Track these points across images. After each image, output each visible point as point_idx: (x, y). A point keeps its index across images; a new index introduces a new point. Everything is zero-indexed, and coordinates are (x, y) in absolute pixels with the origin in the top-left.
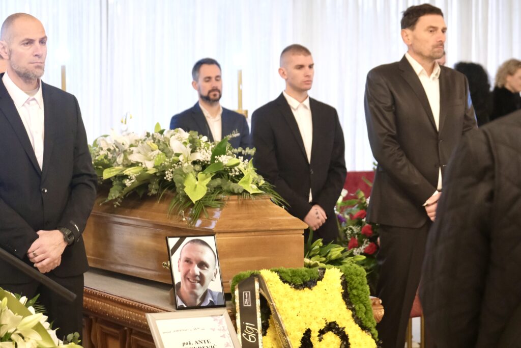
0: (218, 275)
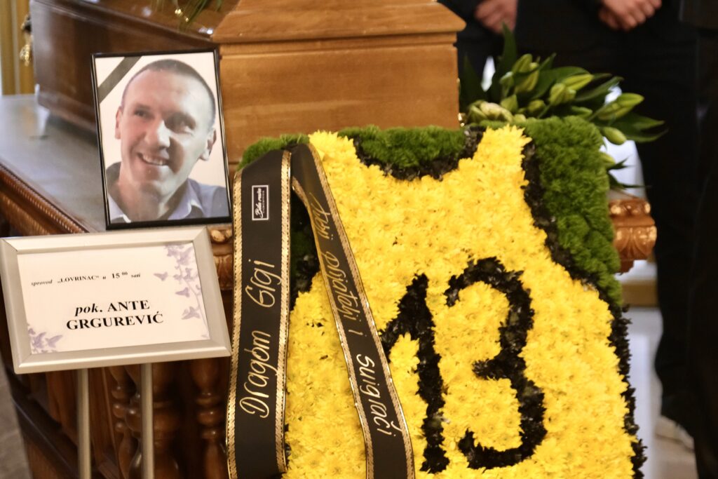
0: (218, 147)
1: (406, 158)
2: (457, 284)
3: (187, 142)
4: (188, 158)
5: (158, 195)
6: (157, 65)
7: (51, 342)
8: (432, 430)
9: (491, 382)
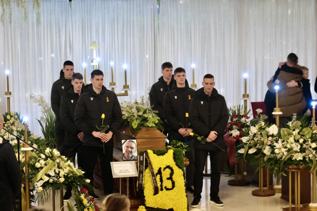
1: (159, 153)
2: (165, 168)
3: (133, 150)
4: (133, 152)
5: (129, 157)
6: (129, 141)
7: (117, 174)
8: (161, 186)
9: (169, 180)
